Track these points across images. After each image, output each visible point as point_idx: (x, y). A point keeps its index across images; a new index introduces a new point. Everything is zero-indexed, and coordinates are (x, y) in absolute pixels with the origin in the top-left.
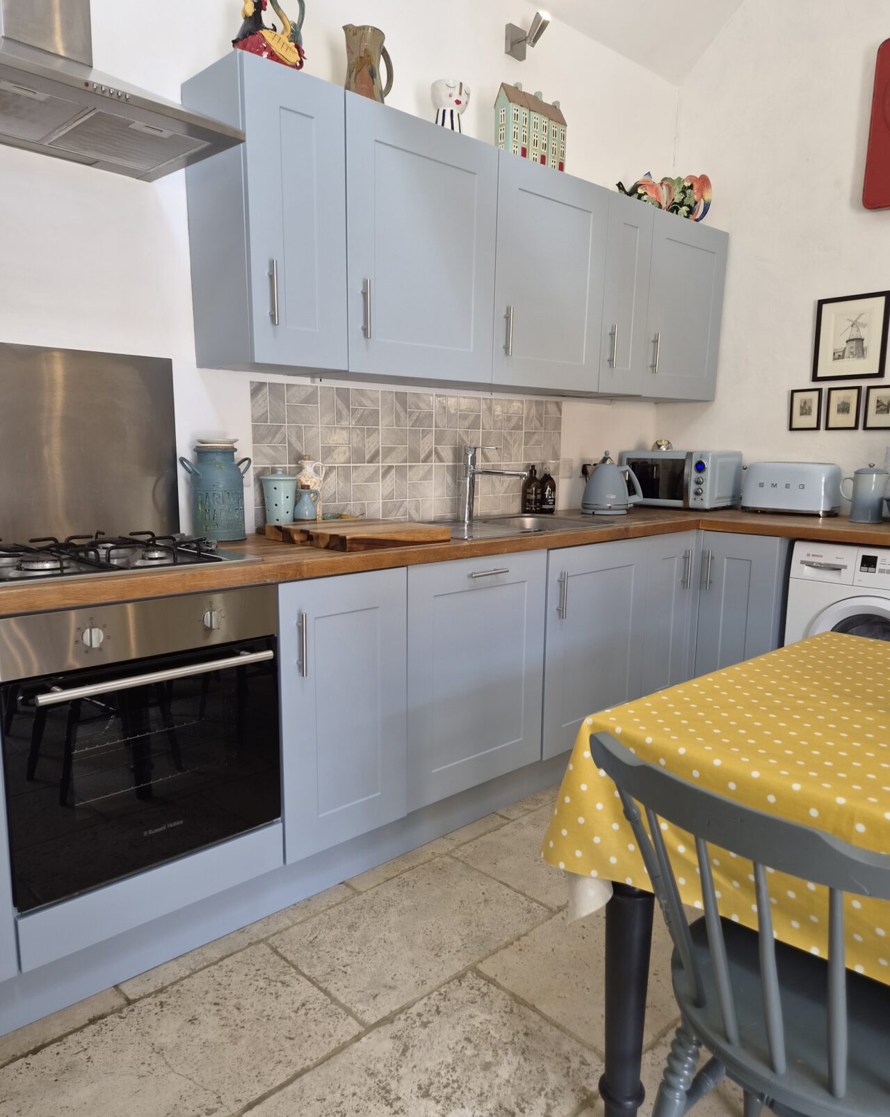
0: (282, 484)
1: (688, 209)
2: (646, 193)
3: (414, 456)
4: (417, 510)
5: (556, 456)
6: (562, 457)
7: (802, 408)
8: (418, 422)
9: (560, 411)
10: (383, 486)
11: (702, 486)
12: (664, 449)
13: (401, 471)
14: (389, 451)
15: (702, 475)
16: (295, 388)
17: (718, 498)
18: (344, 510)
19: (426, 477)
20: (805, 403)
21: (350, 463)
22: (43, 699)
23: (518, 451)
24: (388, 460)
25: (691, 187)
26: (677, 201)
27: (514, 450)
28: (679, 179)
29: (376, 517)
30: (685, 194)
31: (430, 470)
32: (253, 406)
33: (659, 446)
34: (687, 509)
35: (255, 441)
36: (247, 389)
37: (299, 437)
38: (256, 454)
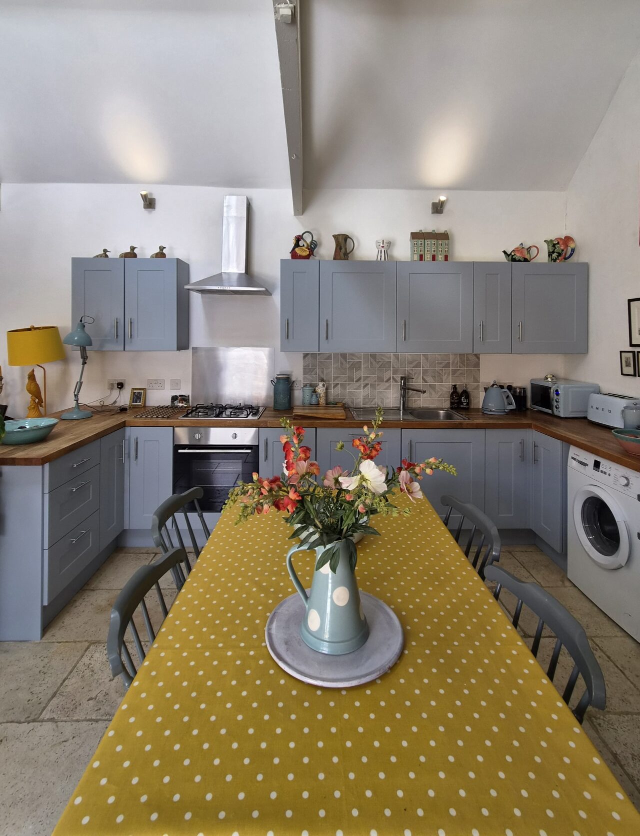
0: (307, 390)
1: (557, 254)
2: (515, 255)
3: (380, 379)
4: (382, 402)
5: (476, 380)
6: (480, 381)
7: (626, 362)
8: (383, 365)
9: (479, 358)
10: (363, 392)
11: (559, 404)
12: (550, 380)
13: (373, 386)
14: (366, 378)
15: (558, 397)
16: (322, 355)
17: (572, 412)
18: (343, 401)
19: (388, 388)
20: (627, 359)
21: (346, 382)
22: (180, 451)
23: (447, 378)
24: (366, 381)
25: (558, 243)
26: (551, 251)
27: (444, 378)
28: (551, 240)
29: (359, 407)
30: (555, 247)
31: (390, 386)
32: (304, 362)
33: (547, 378)
34: (553, 415)
35: (304, 373)
36: (302, 356)
37: (323, 372)
38: (304, 379)
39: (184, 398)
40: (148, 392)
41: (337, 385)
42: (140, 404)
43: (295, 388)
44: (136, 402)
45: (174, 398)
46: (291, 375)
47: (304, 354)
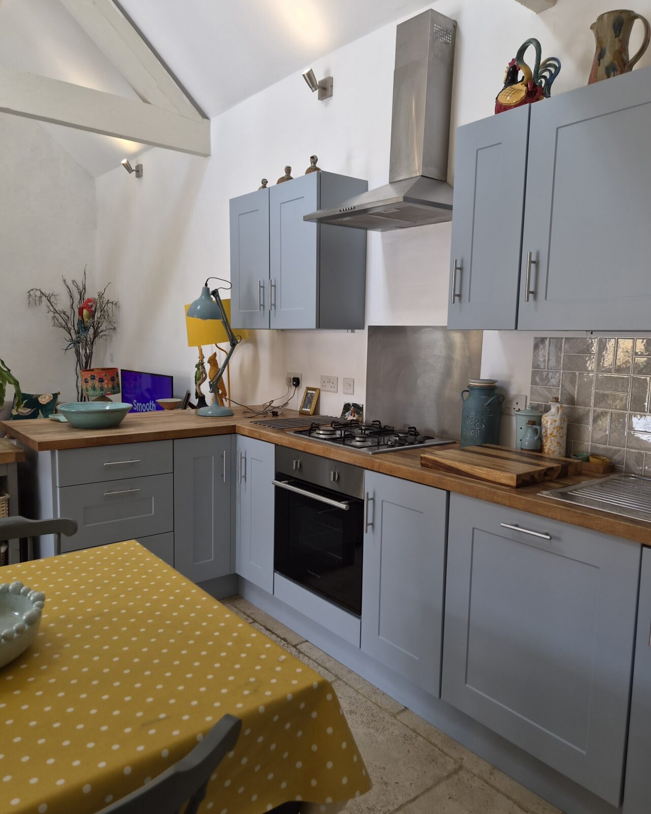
18: (614, 454)
21: (626, 409)
32: (534, 356)
35: (534, 382)
36: (532, 343)
37: (573, 381)
38: (532, 393)
39: (357, 408)
40: (323, 394)
41: (604, 414)
42: (309, 410)
43: (514, 412)
44: (306, 408)
45: (347, 407)
46: (509, 383)
47: (536, 338)
